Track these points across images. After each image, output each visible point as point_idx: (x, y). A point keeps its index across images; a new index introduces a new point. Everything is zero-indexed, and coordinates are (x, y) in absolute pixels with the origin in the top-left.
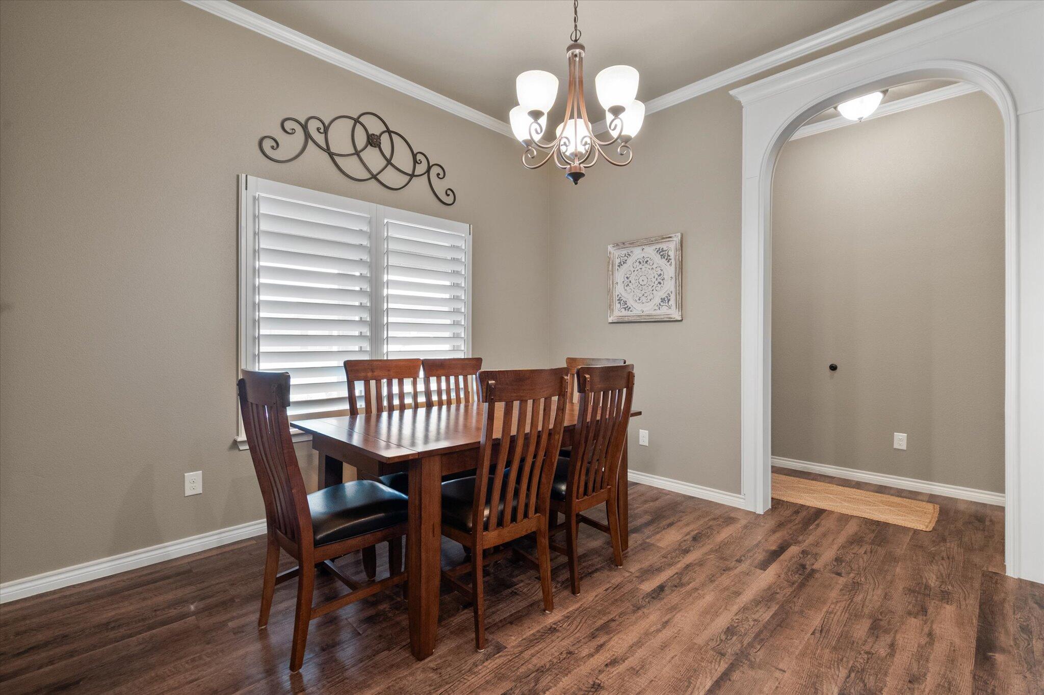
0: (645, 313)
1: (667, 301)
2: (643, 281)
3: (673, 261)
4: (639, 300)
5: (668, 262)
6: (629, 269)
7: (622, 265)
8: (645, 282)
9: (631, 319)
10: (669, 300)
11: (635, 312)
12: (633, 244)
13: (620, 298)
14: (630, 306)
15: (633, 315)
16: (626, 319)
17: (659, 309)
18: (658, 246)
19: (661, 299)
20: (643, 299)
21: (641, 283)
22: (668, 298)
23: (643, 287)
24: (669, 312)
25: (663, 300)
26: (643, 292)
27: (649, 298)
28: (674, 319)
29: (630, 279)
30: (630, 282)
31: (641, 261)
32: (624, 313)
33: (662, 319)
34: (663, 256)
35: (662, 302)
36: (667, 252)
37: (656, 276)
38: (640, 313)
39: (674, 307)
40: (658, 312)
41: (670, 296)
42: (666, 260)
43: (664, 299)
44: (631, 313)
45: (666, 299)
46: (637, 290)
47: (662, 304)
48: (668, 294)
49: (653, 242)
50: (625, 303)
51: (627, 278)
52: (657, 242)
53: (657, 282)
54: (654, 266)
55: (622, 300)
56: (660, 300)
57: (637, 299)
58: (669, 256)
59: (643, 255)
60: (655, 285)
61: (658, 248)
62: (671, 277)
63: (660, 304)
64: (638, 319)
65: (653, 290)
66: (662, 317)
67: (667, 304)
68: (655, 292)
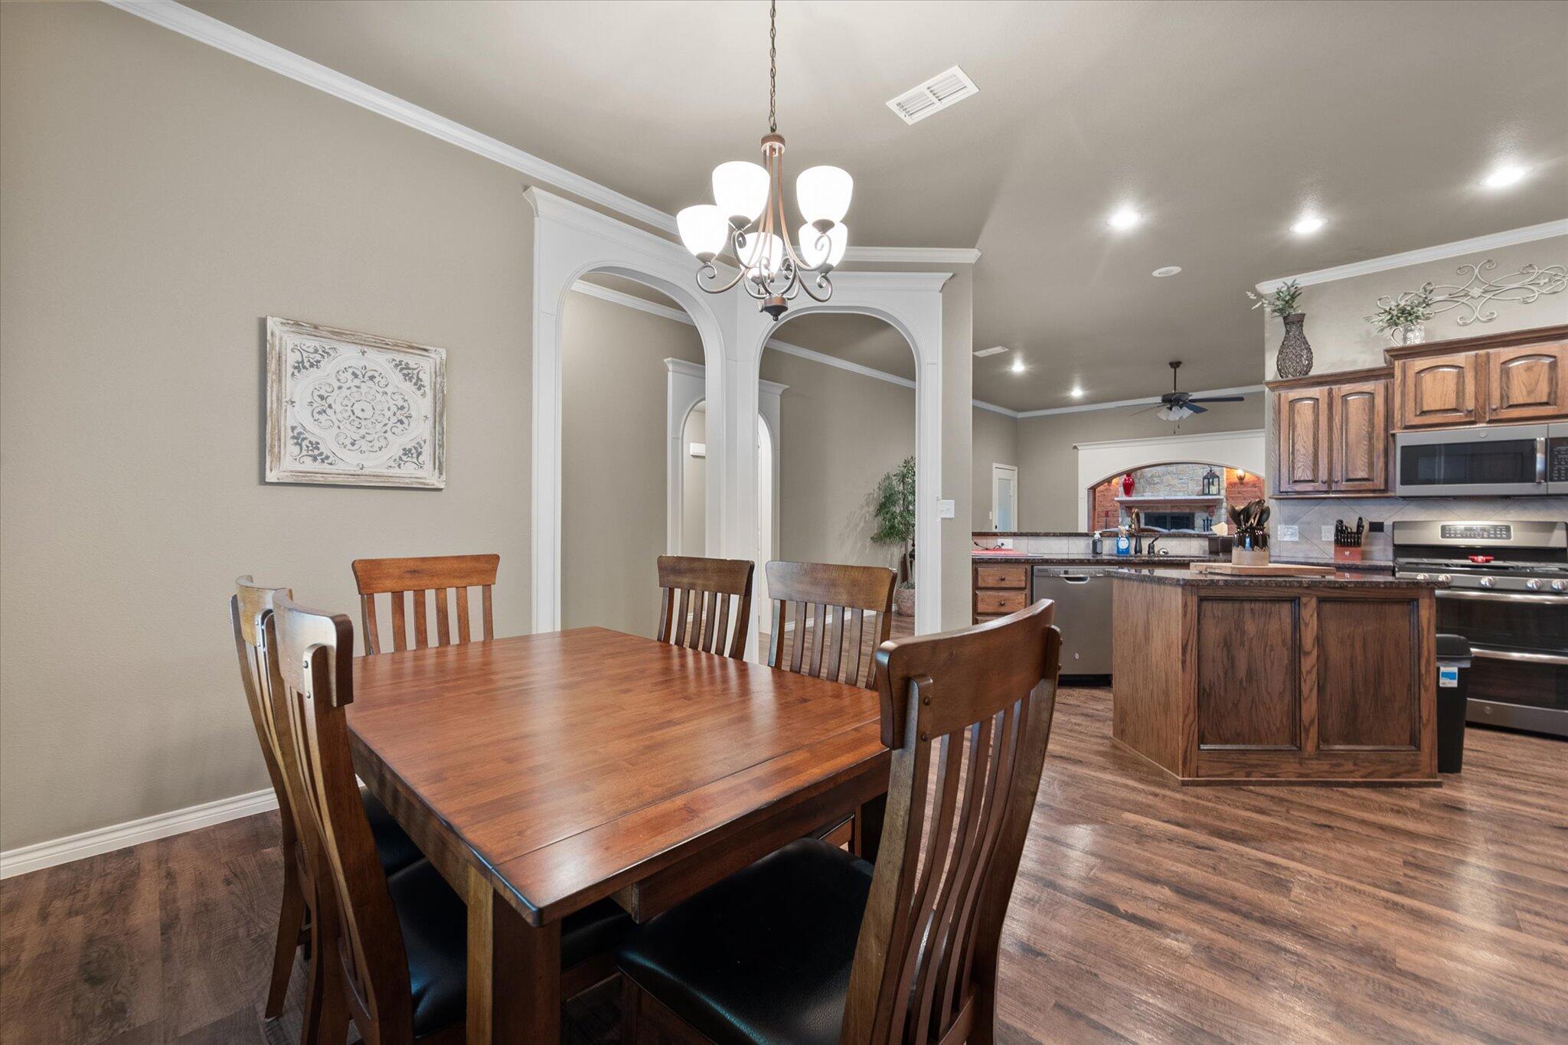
0: (366, 471)
1: (415, 455)
2: (363, 410)
3: (428, 389)
4: (353, 444)
5: (419, 389)
6: (328, 381)
7: (304, 367)
8: (368, 414)
9: (331, 480)
10: (419, 454)
11: (339, 467)
12: (338, 334)
13: (300, 433)
14: (326, 453)
15: (334, 471)
16: (319, 479)
17: (399, 466)
18: (398, 357)
19: (404, 449)
20: (363, 444)
21: (358, 413)
22: (417, 451)
23: (363, 423)
24: (420, 473)
25: (407, 452)
26: (362, 431)
27: (377, 445)
28: (432, 487)
29: (330, 401)
30: (330, 406)
31: (358, 372)
32: (309, 465)
33: (407, 483)
34: (408, 377)
35: (405, 454)
36: (415, 372)
37: (394, 409)
38: (354, 469)
39: (429, 465)
40: (396, 471)
41: (421, 448)
42: (415, 384)
43: (410, 450)
44: (331, 467)
45: (413, 451)
46: (349, 426)
47: (404, 458)
48: (418, 443)
49: (389, 347)
50: (316, 446)
51: (322, 397)
52: (396, 348)
53: (394, 419)
54: (389, 390)
55: (305, 439)
56: (402, 452)
57: (348, 442)
58: (419, 379)
59: (362, 363)
60: (390, 424)
61: (398, 360)
62: (426, 417)
63: (400, 458)
64: (352, 481)
65: (386, 432)
66: (407, 480)
67: (415, 460)
68: (389, 435)
